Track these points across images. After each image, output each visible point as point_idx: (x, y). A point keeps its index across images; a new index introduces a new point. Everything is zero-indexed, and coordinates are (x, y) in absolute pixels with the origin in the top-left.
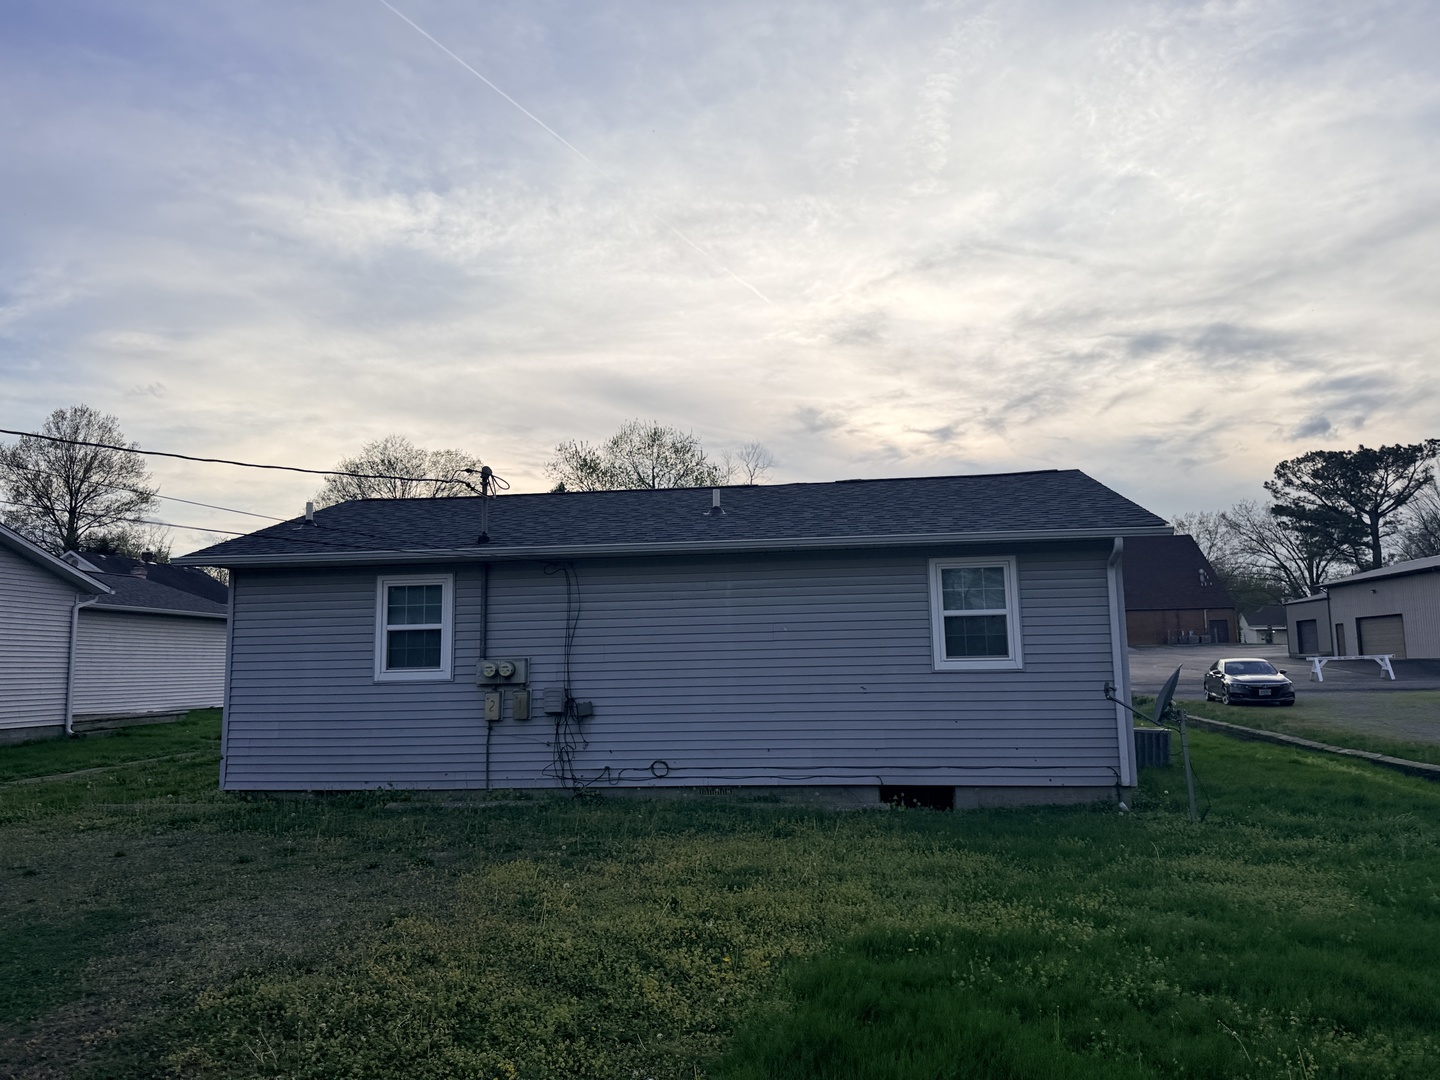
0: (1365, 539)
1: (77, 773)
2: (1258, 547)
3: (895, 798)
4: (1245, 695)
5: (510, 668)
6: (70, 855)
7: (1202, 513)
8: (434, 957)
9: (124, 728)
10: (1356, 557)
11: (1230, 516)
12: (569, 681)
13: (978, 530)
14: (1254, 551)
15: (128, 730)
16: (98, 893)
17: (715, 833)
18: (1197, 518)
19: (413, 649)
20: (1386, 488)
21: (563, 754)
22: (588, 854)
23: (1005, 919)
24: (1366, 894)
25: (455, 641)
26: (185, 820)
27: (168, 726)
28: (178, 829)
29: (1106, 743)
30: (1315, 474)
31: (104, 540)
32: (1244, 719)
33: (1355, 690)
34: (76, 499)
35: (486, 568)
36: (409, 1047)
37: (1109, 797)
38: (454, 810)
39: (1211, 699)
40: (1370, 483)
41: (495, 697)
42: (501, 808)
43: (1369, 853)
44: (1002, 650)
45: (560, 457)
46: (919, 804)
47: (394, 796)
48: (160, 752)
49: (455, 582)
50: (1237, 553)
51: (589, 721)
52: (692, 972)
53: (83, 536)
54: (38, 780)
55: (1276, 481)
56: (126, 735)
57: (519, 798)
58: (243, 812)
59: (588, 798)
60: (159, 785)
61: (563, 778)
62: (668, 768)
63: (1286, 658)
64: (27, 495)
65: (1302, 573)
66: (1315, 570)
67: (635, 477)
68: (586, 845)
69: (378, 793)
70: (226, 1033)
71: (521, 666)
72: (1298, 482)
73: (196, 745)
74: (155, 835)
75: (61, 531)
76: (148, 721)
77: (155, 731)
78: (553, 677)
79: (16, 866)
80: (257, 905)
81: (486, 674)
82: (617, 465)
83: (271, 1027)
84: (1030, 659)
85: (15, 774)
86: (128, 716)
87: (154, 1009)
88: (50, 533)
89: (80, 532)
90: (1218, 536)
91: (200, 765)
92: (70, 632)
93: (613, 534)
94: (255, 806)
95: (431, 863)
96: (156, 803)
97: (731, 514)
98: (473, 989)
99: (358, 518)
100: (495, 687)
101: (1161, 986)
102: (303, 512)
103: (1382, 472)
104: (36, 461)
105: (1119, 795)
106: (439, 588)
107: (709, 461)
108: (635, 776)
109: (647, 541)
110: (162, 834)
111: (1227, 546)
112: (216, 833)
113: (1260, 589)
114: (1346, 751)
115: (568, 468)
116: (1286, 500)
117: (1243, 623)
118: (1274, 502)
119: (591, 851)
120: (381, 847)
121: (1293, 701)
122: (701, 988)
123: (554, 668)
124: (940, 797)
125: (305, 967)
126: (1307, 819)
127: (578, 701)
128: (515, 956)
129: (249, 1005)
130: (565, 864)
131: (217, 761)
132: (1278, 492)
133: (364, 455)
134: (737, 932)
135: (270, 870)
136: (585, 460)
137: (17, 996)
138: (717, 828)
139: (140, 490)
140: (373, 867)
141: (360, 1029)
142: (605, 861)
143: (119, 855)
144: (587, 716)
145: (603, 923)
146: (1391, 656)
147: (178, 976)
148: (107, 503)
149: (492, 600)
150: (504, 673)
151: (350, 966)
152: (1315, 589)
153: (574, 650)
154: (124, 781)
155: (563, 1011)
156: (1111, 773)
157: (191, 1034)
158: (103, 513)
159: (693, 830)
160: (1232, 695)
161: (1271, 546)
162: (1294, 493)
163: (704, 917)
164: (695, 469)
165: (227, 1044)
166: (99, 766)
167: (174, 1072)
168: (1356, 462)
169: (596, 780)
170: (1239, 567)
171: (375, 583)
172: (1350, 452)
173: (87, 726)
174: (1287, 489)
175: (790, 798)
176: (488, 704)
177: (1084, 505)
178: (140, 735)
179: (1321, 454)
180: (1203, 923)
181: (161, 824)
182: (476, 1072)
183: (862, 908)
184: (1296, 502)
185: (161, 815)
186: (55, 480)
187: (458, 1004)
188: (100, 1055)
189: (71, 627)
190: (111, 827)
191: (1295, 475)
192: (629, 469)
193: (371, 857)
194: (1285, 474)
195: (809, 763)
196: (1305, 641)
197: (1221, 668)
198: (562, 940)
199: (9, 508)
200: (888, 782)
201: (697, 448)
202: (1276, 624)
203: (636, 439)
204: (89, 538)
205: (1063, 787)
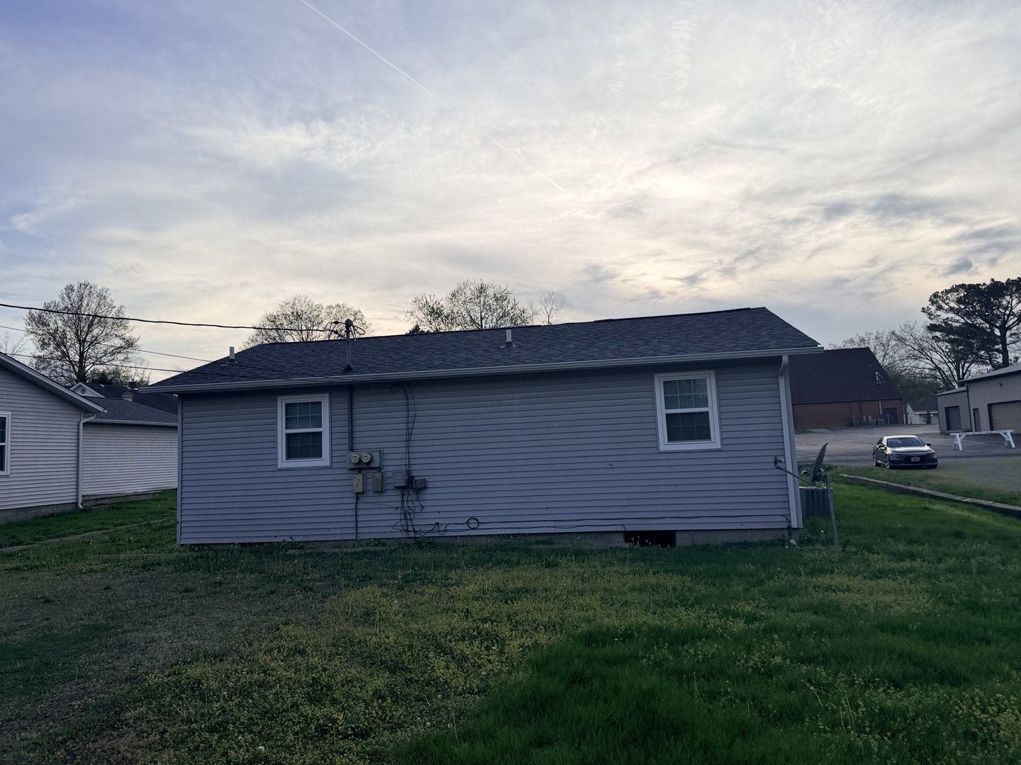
0: (997, 347)
1: (85, 534)
2: (919, 355)
3: (633, 539)
4: (901, 462)
5: (369, 457)
6: (74, 589)
7: (877, 332)
8: (304, 650)
9: (117, 504)
10: (990, 360)
11: (898, 333)
12: (409, 465)
13: (687, 353)
14: (916, 358)
15: (119, 505)
16: (91, 614)
17: (506, 566)
18: (874, 335)
19: (303, 446)
20: (1012, 309)
21: (406, 515)
22: (416, 582)
23: (684, 618)
24: (939, 598)
25: (331, 439)
26: (152, 565)
27: (148, 502)
28: (147, 571)
29: (780, 499)
30: (959, 301)
31: (103, 374)
32: (899, 479)
33: (983, 456)
34: (83, 347)
35: (350, 389)
36: (278, 706)
37: (783, 536)
38: (333, 554)
39: (878, 465)
40: (1000, 306)
41: (360, 477)
42: (364, 553)
43: (950, 570)
44: (706, 435)
45: (415, 307)
46: (650, 543)
47: (293, 545)
48: (140, 519)
49: (330, 398)
50: (903, 359)
51: (424, 492)
52: (470, 656)
53: (89, 371)
54: (58, 540)
55: (930, 307)
56: (118, 508)
57: (377, 545)
58: (190, 559)
59: (424, 544)
60: (138, 541)
61: (408, 531)
62: (479, 523)
63: (937, 434)
64: (50, 344)
65: (952, 372)
66: (961, 370)
67: (468, 319)
68: (417, 575)
69: (283, 544)
70: (164, 700)
71: (376, 455)
72: (946, 307)
73: (164, 514)
74: (132, 575)
75: (74, 368)
76: (134, 499)
77: (137, 506)
78: (399, 462)
79: (39, 596)
80: (194, 619)
81: (353, 461)
82: (455, 311)
83: (193, 695)
84: (726, 442)
85: (43, 536)
86: (120, 495)
87: (120, 686)
88: (67, 370)
89: (87, 368)
90: (890, 347)
91: (166, 527)
92: (78, 439)
93: (437, 363)
94: (199, 554)
95: (311, 589)
96: (134, 554)
97: (519, 347)
98: (325, 670)
99: (266, 356)
100: (360, 470)
101: (778, 660)
102: (227, 354)
103: (1008, 298)
104: (56, 322)
105: (790, 534)
106: (319, 403)
107: (520, 306)
108: (455, 527)
109: (459, 368)
110: (136, 574)
111: (896, 355)
112: (172, 573)
113: (921, 384)
114: (968, 500)
115: (421, 314)
116: (938, 320)
117: (909, 409)
118: (930, 322)
119: (420, 580)
120: (279, 579)
121: (936, 465)
122: (474, 666)
123: (399, 456)
124: (666, 538)
125: (220, 657)
126: (916, 548)
127: (416, 478)
128: (355, 648)
129: (180, 682)
130: (400, 588)
131: (174, 526)
132: (932, 315)
133: (279, 309)
134: (505, 630)
135: (204, 596)
136: (433, 308)
137: (34, 679)
138: (507, 562)
139: (127, 338)
140: (272, 593)
141: (249, 695)
142: (427, 585)
143: (107, 588)
144: (422, 488)
145: (416, 626)
146: (1012, 431)
147: (137, 664)
148: (105, 349)
149: (355, 411)
150: (365, 460)
151: (247, 657)
152: (961, 385)
153: (412, 444)
154: (115, 539)
155: (381, 681)
156: (784, 519)
157: (141, 700)
158: (102, 355)
159: (490, 564)
160: (892, 462)
161: (929, 354)
162: (944, 315)
163: (484, 620)
164: (510, 312)
165: (164, 706)
166: (100, 530)
167: (129, 723)
168: (988, 291)
169: (430, 531)
170: (905, 370)
171: (276, 401)
172: (984, 284)
173: (92, 503)
174: (939, 313)
175: (562, 541)
176: (355, 482)
177: (764, 333)
178: (128, 508)
179: (963, 286)
180: (821, 619)
181: (136, 568)
182: (318, 720)
183: (591, 613)
184: (945, 321)
185: (137, 561)
186: (68, 333)
187: (313, 679)
188: (84, 714)
189: (78, 436)
190: (103, 570)
191: (944, 301)
192: (464, 313)
193: (272, 586)
194: (937, 301)
195: (575, 517)
196: (951, 422)
197: (884, 442)
198: (388, 637)
199: (38, 354)
200: (629, 529)
201: (511, 297)
202: (933, 410)
203: (468, 292)
204: (93, 373)
205: (752, 529)
